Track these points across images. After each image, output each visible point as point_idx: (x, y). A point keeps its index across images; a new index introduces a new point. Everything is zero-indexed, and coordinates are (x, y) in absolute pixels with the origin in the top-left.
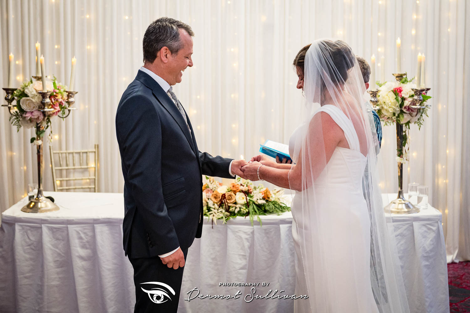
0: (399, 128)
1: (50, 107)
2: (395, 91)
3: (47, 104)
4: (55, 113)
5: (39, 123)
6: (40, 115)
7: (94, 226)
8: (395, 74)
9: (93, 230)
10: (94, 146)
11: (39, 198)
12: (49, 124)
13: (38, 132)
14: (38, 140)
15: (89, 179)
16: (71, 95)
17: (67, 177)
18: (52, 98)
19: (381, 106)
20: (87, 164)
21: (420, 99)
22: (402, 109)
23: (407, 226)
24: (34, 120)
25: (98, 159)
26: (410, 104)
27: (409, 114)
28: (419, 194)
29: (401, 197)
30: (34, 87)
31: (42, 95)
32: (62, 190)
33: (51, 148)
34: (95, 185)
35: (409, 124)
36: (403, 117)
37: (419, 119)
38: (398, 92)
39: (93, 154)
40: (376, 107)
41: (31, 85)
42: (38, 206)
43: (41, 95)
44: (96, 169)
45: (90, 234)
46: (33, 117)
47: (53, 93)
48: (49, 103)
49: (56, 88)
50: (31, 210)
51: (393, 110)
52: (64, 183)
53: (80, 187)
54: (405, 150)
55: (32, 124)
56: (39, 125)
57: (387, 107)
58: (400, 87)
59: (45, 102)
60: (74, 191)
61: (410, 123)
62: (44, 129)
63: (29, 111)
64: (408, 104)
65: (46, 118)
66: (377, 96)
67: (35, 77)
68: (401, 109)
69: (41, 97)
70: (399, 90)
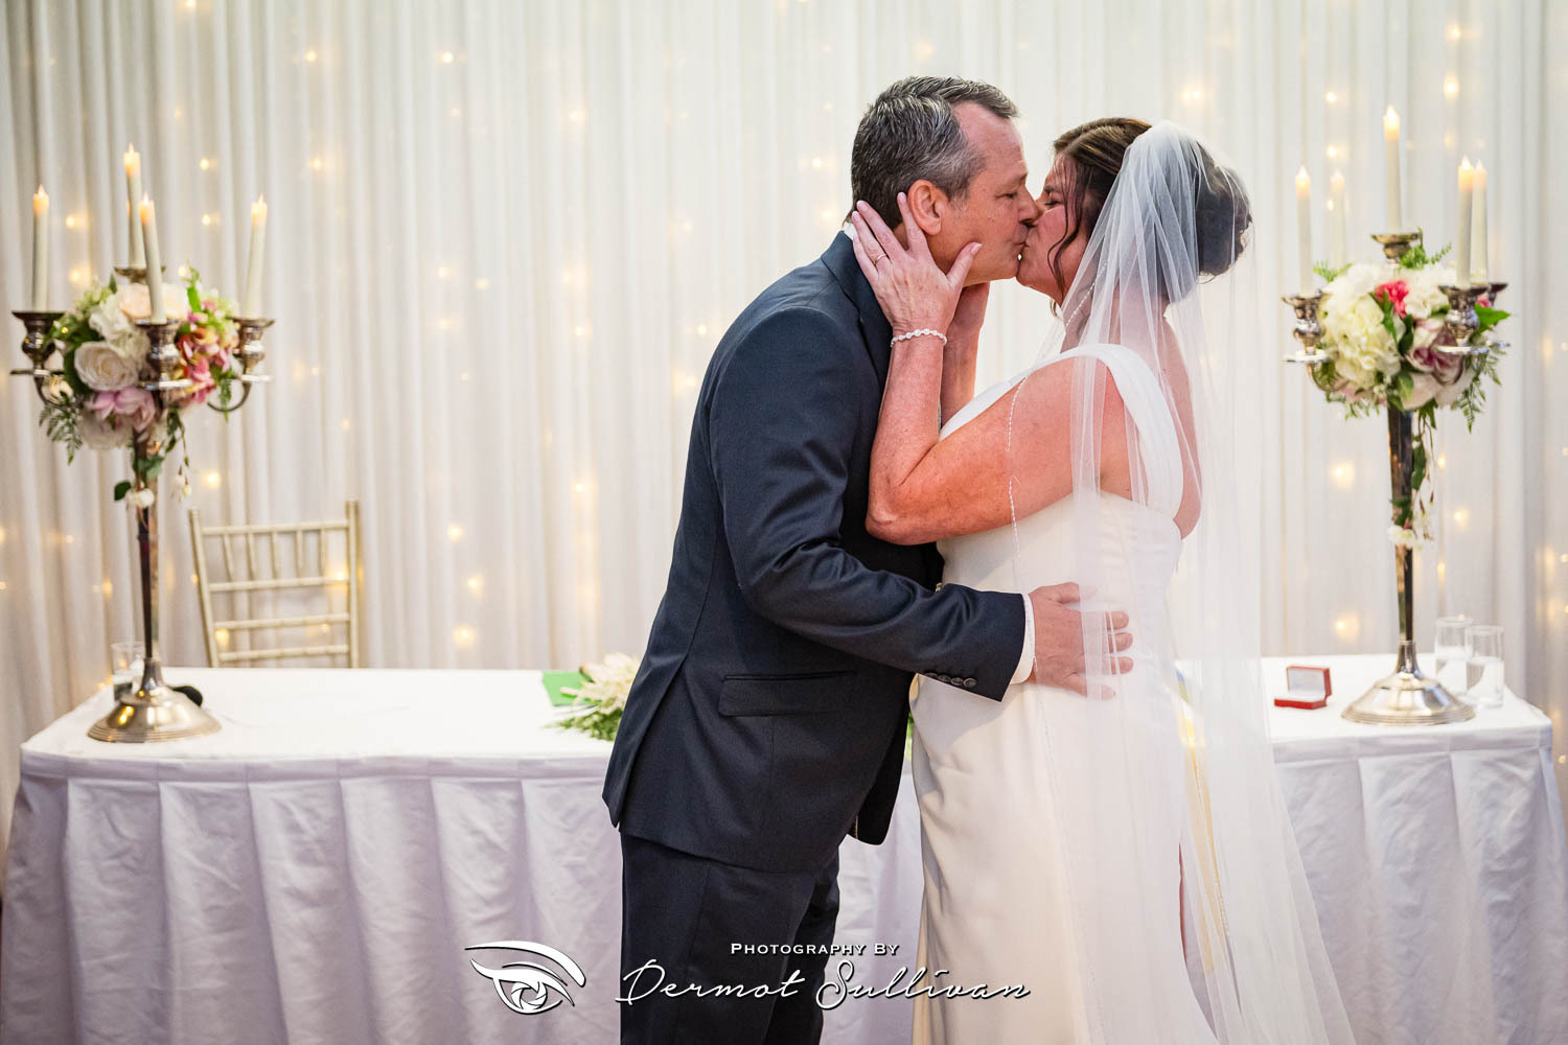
0: (1399, 425)
1: (180, 373)
2: (1380, 296)
3: (169, 366)
4: (197, 396)
5: (144, 431)
6: (143, 404)
7: (339, 784)
8: (1381, 236)
9: (339, 799)
10: (342, 509)
11: (149, 689)
12: (178, 433)
13: (141, 464)
14: (139, 489)
15: (330, 623)
16: (249, 330)
17: (251, 616)
18: (185, 344)
19: (1331, 349)
20: (321, 571)
21: (1470, 322)
22: (1408, 359)
23: (1432, 766)
24: (124, 421)
25: (357, 553)
26: (1435, 341)
27: (1431, 376)
28: (1474, 656)
29: (1408, 665)
30: (121, 305)
31: (149, 335)
32: (235, 663)
33: (195, 517)
34: (349, 643)
35: (1435, 409)
36: (1411, 385)
37: (1466, 393)
38: (1390, 298)
39: (342, 534)
40: (1314, 354)
41: (112, 298)
42: (146, 720)
43: (145, 333)
44: (354, 587)
45: (327, 812)
46: (119, 410)
47: (188, 325)
48: (175, 362)
49: (199, 307)
50: (122, 735)
51: (1374, 361)
52: (244, 638)
53: (298, 650)
54: (1421, 503)
55: (117, 436)
56: (142, 439)
57: (1353, 350)
58: (1399, 283)
59: (161, 357)
60: (279, 666)
61: (1437, 406)
62: (162, 453)
63: (105, 388)
64: (1427, 339)
65: (166, 413)
66: (1320, 314)
67: (126, 272)
68: (1402, 359)
69: (146, 340)
70: (1394, 292)
